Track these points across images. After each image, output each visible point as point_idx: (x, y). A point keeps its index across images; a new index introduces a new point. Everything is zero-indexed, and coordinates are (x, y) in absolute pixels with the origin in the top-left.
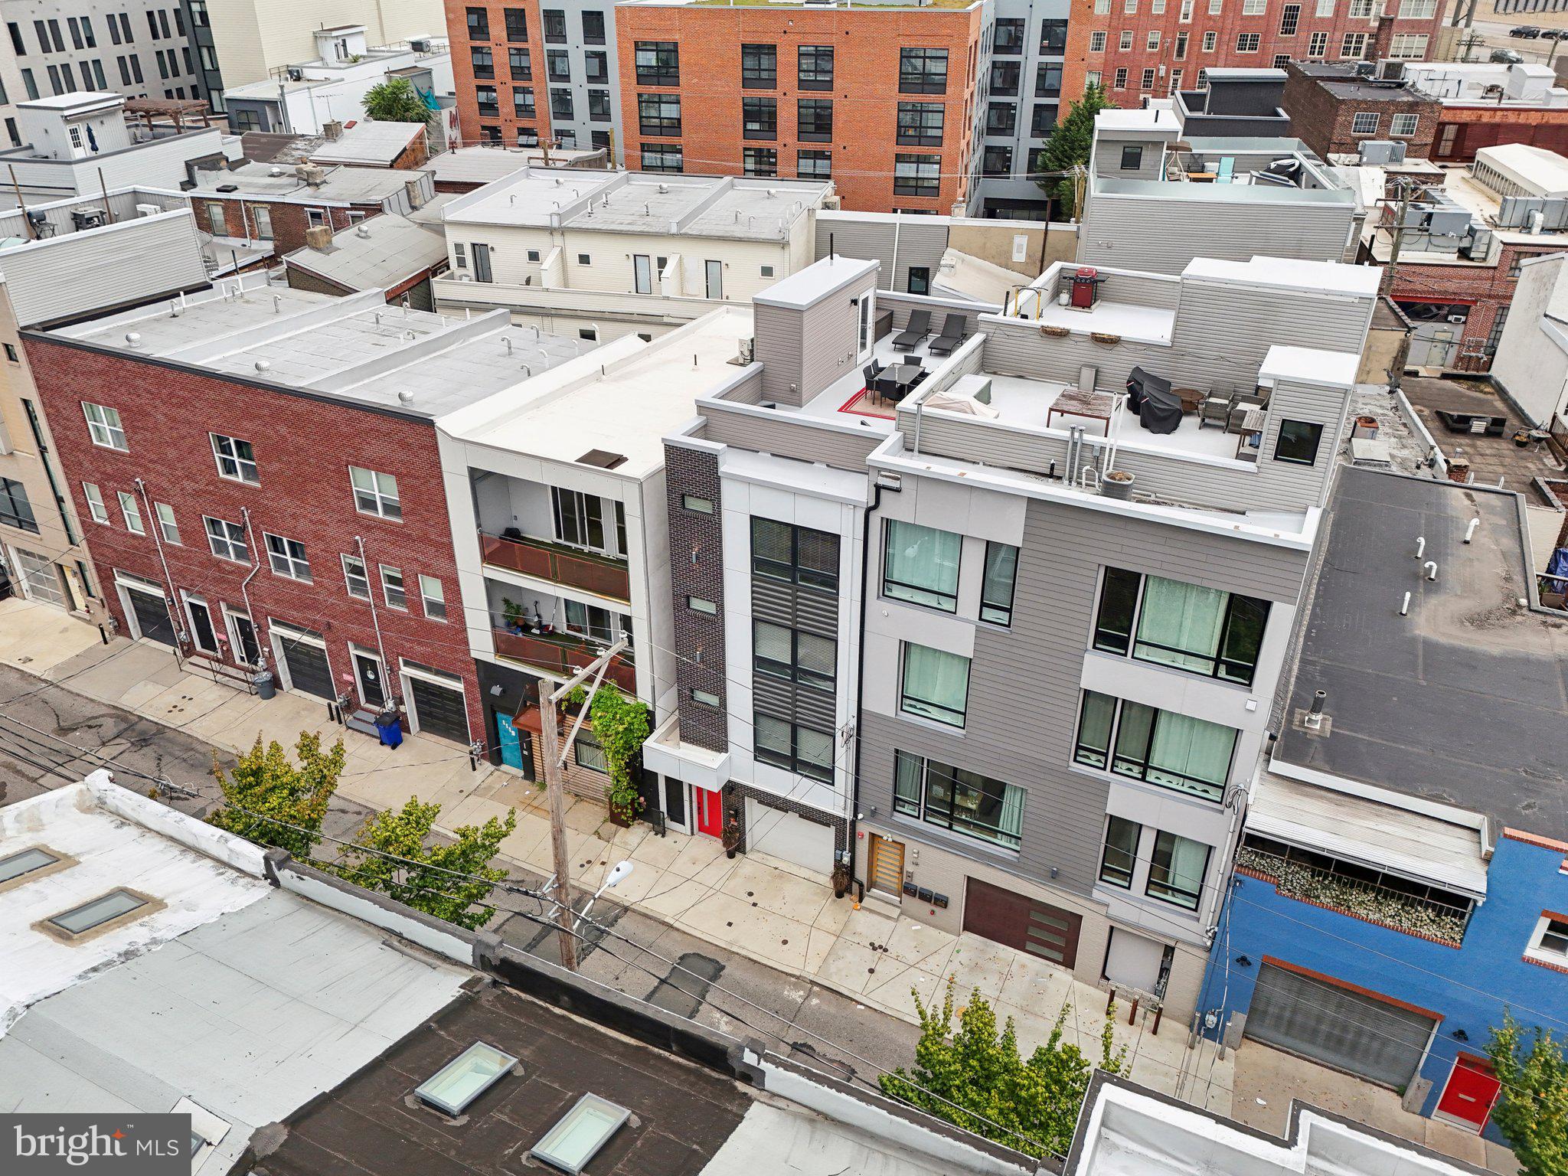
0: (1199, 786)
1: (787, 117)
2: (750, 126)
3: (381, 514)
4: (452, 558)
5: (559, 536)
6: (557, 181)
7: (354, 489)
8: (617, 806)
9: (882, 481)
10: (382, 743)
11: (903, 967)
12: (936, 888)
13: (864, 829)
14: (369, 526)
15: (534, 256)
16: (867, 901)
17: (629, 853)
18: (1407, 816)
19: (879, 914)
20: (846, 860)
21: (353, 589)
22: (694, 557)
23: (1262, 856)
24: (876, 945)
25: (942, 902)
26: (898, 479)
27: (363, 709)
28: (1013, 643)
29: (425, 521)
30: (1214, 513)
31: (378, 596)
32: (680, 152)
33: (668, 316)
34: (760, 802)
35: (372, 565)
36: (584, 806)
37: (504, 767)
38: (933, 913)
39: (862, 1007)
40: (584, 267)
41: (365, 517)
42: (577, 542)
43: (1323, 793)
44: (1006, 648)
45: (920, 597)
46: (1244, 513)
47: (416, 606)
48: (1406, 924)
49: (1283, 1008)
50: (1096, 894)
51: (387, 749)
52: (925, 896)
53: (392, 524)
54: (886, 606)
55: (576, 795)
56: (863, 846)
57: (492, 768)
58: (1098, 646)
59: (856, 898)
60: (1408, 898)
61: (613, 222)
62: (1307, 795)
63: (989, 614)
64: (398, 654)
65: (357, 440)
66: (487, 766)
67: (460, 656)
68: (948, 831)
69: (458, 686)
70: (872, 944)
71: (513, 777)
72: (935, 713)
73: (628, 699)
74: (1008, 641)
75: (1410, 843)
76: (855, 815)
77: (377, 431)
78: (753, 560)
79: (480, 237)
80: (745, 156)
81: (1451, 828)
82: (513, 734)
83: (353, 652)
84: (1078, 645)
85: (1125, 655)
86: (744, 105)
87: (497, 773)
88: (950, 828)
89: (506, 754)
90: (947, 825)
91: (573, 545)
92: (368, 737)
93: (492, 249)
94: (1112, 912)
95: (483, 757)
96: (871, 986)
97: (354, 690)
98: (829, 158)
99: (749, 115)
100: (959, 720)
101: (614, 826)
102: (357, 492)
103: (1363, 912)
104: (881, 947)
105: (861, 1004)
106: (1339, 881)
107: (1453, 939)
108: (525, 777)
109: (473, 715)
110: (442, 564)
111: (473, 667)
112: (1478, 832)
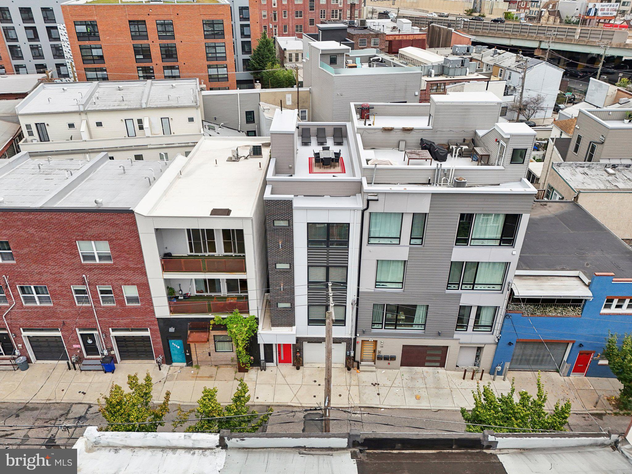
0: (491, 286)
1: (156, 52)
2: (138, 57)
3: (98, 261)
4: (145, 274)
5: (191, 251)
6: (63, 89)
7: (80, 252)
8: (243, 364)
9: (370, 198)
10: (105, 373)
11: (388, 389)
12: (389, 354)
13: (359, 340)
14: (90, 269)
15: (71, 126)
16: (361, 368)
17: (255, 382)
18: (556, 278)
19: (368, 371)
20: (352, 354)
21: (78, 302)
22: (280, 246)
23: (517, 305)
24: (374, 384)
25: (393, 358)
26: (376, 196)
27: (86, 359)
28: (425, 250)
29: (127, 259)
30: (490, 186)
31: (97, 301)
32: (105, 70)
33: (150, 145)
34: (308, 342)
35: (92, 287)
36: (221, 369)
37: (174, 364)
38: (389, 364)
39: (383, 409)
40: (100, 128)
41: (87, 265)
42: (202, 252)
43: (529, 277)
44: (422, 253)
45: (382, 241)
46: (499, 185)
47: (121, 302)
48: (564, 313)
49: (518, 356)
50: (455, 336)
51: (109, 374)
52: (386, 358)
53: (105, 265)
54: (371, 248)
55: (216, 366)
56: (358, 347)
57: (168, 366)
58: (457, 244)
59: (356, 368)
60: (564, 305)
61: (110, 106)
62: (525, 279)
63: (413, 241)
64: (110, 327)
65: (82, 228)
66: (165, 367)
67: (148, 318)
68: (394, 330)
69: (148, 333)
70: (372, 384)
71: (181, 367)
72: (389, 285)
73: (244, 316)
74: (423, 250)
75: (563, 286)
76: (356, 335)
77: (96, 221)
78: (309, 242)
79: (40, 120)
80: (138, 70)
81: (570, 278)
82: (179, 347)
83: (79, 333)
84: (450, 246)
85: (467, 245)
86: (134, 47)
87: (171, 368)
88: (395, 329)
89: (174, 357)
90: (394, 328)
91: (199, 254)
92: (95, 372)
93: (48, 125)
94: (461, 341)
95: (163, 363)
96: (382, 400)
97: (81, 351)
98: (178, 69)
99: (137, 52)
100: (400, 286)
101: (242, 374)
102: (82, 253)
103: (550, 314)
104: (376, 384)
105: (382, 408)
106: (542, 306)
107: (579, 314)
108: (188, 365)
109: (156, 344)
110: (138, 278)
111: (156, 322)
112: (578, 277)
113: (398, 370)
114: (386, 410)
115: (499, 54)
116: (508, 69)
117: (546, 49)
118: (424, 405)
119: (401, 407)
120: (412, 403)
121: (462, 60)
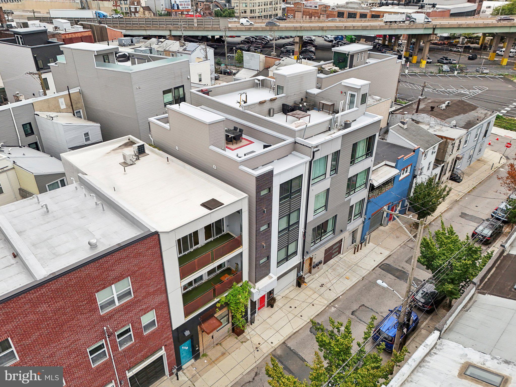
0: (362, 186)
3: (117, 304)
7: (99, 304)
11: (330, 283)
12: (319, 260)
13: (305, 260)
14: (111, 317)
19: (310, 281)
20: (301, 274)
22: (265, 211)
23: (372, 192)
24: (321, 285)
25: (321, 262)
26: (318, 147)
36: (224, 344)
37: (184, 367)
38: (318, 268)
39: (341, 296)
41: (108, 313)
42: (188, 250)
45: (318, 179)
50: (347, 228)
52: (317, 265)
54: (313, 187)
57: (181, 372)
58: (351, 165)
59: (304, 283)
63: (332, 173)
64: (126, 369)
66: (179, 374)
68: (321, 242)
69: (162, 353)
72: (319, 211)
73: (239, 285)
74: (337, 177)
75: (386, 172)
76: (303, 258)
81: (383, 167)
82: (187, 348)
84: (348, 168)
85: (354, 164)
88: (321, 240)
89: (183, 361)
96: (335, 291)
100: (324, 208)
108: (195, 360)
110: (156, 300)
111: (172, 335)
112: (386, 165)
113: (322, 270)
114: (343, 296)
115: (162, 42)
116: (178, 53)
117: (181, 36)
118: (355, 280)
119: (347, 289)
120: (349, 284)
121: (150, 49)
